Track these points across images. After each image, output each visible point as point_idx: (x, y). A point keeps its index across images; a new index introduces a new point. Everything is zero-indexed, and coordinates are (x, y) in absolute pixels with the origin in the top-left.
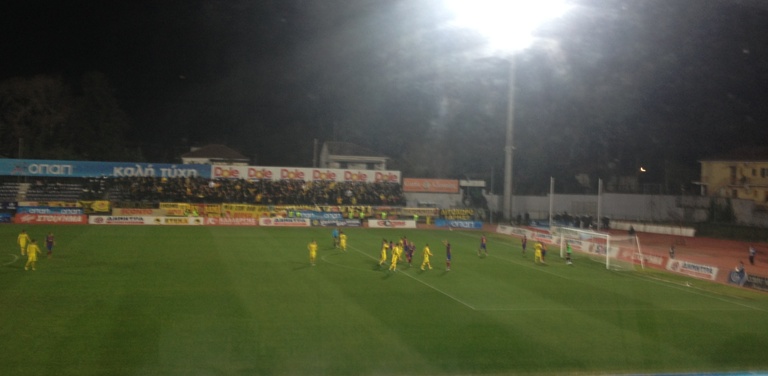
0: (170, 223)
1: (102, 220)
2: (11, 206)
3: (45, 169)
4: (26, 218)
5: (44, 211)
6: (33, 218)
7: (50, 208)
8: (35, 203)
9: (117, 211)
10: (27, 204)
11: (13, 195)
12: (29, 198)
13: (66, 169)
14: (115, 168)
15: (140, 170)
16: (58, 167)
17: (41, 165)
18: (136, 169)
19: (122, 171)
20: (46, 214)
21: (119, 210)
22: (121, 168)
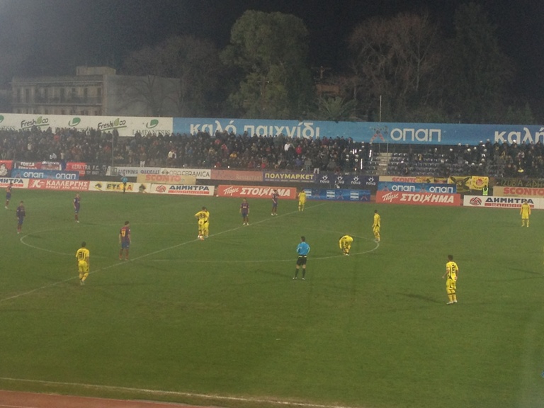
1: (480, 201)
2: (371, 182)
3: (409, 134)
4: (388, 197)
5: (410, 188)
6: (396, 196)
7: (416, 185)
8: (399, 179)
9: (498, 190)
10: (389, 179)
11: (374, 168)
12: (390, 172)
13: (435, 135)
14: (497, 133)
15: (528, 135)
16: (426, 131)
17: (405, 130)
18: (523, 134)
19: (505, 137)
20: (411, 192)
21: (502, 189)
22: (504, 133)
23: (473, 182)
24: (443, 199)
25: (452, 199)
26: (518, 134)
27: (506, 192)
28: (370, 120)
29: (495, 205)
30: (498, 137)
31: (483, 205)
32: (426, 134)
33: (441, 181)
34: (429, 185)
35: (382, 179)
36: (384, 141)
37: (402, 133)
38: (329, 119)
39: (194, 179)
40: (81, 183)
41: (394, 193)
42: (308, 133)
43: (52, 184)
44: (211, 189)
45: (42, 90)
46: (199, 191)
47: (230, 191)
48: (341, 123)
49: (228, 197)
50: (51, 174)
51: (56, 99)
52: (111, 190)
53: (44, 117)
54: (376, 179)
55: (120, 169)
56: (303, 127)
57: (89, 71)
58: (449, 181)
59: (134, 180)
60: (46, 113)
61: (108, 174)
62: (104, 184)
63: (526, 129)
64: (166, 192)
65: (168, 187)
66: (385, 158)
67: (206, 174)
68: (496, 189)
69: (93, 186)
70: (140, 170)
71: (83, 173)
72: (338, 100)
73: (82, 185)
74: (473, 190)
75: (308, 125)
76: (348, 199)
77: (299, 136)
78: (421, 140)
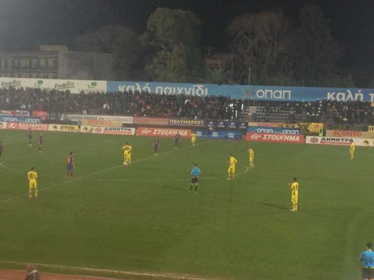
1: (317, 140)
2: (243, 127)
3: (269, 94)
4: (254, 137)
5: (269, 131)
6: (260, 136)
7: (274, 128)
9: (330, 132)
10: (254, 124)
11: (244, 116)
13: (287, 94)
14: (329, 93)
15: (350, 95)
16: (280, 92)
17: (266, 91)
18: (347, 94)
19: (335, 96)
20: (270, 133)
21: (332, 132)
22: (333, 93)
23: (312, 127)
24: (292, 139)
25: (298, 139)
26: (344, 94)
27: (335, 134)
28: (242, 83)
29: (327, 143)
30: (330, 96)
31: (319, 142)
32: (281, 94)
33: (290, 126)
35: (250, 124)
36: (252, 98)
37: (264, 93)
38: (215, 83)
39: (121, 123)
40: (43, 126)
41: (259, 134)
42: (200, 92)
43: (23, 126)
44: (133, 131)
45: (17, 61)
46: (124, 132)
47: (146, 131)
48: (222, 86)
49: (144, 136)
50: (22, 119)
51: (26, 67)
52: (64, 130)
53: (18, 79)
54: (246, 124)
55: (69, 116)
56: (196, 88)
57: (49, 48)
58: (296, 126)
60: (19, 77)
61: (62, 119)
62: (59, 126)
63: (348, 91)
64: (102, 132)
65: (103, 129)
66: (253, 110)
67: (129, 120)
68: (328, 131)
69: (51, 127)
70: (84, 117)
71: (44, 118)
72: (221, 70)
73: (44, 127)
74: (312, 132)
75: (200, 87)
76: (227, 138)
77: (193, 94)
78: (277, 98)
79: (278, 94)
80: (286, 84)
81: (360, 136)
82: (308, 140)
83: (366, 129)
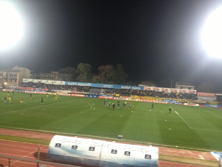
0: (132, 100)
1: (117, 98)
2: (99, 94)
3: (107, 86)
4: (101, 97)
5: (105, 96)
6: (102, 97)
7: (107, 95)
8: (104, 94)
9: (121, 96)
10: (102, 94)
11: (100, 92)
12: (103, 93)
13: (111, 86)
15: (127, 87)
19: (123, 87)
23: (117, 95)
24: (110, 98)
25: (112, 98)
26: (125, 87)
28: (100, 83)
29: (119, 99)
31: (117, 99)
32: (110, 86)
33: (111, 95)
34: (109, 95)
35: (101, 94)
36: (103, 87)
37: (105, 86)
38: (93, 83)
39: (67, 93)
41: (102, 96)
42: (89, 85)
43: (40, 93)
44: (70, 95)
46: (67, 95)
47: (73, 95)
48: (95, 84)
49: (73, 96)
50: (41, 91)
53: (41, 80)
54: (100, 94)
55: (54, 90)
58: (113, 95)
59: (56, 92)
61: (52, 91)
62: (50, 93)
64: (61, 95)
66: (102, 90)
67: (70, 92)
70: (57, 91)
71: (47, 91)
72: (95, 80)
76: (94, 97)
77: (87, 85)
78: (109, 87)
79: (109, 86)
80: (111, 84)
81: (128, 98)
82: (115, 98)
83: (130, 96)
